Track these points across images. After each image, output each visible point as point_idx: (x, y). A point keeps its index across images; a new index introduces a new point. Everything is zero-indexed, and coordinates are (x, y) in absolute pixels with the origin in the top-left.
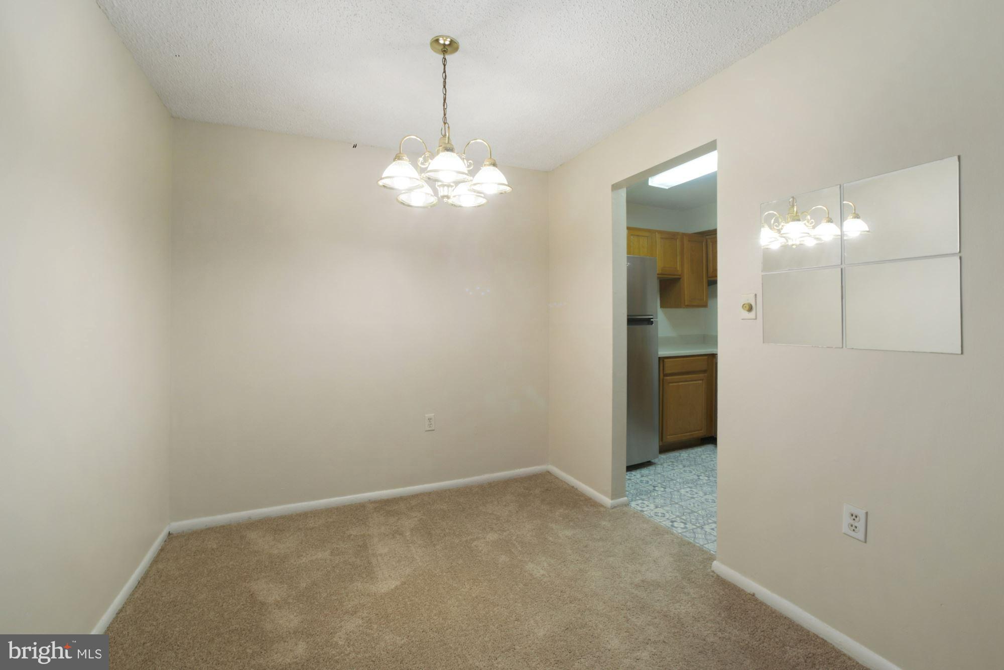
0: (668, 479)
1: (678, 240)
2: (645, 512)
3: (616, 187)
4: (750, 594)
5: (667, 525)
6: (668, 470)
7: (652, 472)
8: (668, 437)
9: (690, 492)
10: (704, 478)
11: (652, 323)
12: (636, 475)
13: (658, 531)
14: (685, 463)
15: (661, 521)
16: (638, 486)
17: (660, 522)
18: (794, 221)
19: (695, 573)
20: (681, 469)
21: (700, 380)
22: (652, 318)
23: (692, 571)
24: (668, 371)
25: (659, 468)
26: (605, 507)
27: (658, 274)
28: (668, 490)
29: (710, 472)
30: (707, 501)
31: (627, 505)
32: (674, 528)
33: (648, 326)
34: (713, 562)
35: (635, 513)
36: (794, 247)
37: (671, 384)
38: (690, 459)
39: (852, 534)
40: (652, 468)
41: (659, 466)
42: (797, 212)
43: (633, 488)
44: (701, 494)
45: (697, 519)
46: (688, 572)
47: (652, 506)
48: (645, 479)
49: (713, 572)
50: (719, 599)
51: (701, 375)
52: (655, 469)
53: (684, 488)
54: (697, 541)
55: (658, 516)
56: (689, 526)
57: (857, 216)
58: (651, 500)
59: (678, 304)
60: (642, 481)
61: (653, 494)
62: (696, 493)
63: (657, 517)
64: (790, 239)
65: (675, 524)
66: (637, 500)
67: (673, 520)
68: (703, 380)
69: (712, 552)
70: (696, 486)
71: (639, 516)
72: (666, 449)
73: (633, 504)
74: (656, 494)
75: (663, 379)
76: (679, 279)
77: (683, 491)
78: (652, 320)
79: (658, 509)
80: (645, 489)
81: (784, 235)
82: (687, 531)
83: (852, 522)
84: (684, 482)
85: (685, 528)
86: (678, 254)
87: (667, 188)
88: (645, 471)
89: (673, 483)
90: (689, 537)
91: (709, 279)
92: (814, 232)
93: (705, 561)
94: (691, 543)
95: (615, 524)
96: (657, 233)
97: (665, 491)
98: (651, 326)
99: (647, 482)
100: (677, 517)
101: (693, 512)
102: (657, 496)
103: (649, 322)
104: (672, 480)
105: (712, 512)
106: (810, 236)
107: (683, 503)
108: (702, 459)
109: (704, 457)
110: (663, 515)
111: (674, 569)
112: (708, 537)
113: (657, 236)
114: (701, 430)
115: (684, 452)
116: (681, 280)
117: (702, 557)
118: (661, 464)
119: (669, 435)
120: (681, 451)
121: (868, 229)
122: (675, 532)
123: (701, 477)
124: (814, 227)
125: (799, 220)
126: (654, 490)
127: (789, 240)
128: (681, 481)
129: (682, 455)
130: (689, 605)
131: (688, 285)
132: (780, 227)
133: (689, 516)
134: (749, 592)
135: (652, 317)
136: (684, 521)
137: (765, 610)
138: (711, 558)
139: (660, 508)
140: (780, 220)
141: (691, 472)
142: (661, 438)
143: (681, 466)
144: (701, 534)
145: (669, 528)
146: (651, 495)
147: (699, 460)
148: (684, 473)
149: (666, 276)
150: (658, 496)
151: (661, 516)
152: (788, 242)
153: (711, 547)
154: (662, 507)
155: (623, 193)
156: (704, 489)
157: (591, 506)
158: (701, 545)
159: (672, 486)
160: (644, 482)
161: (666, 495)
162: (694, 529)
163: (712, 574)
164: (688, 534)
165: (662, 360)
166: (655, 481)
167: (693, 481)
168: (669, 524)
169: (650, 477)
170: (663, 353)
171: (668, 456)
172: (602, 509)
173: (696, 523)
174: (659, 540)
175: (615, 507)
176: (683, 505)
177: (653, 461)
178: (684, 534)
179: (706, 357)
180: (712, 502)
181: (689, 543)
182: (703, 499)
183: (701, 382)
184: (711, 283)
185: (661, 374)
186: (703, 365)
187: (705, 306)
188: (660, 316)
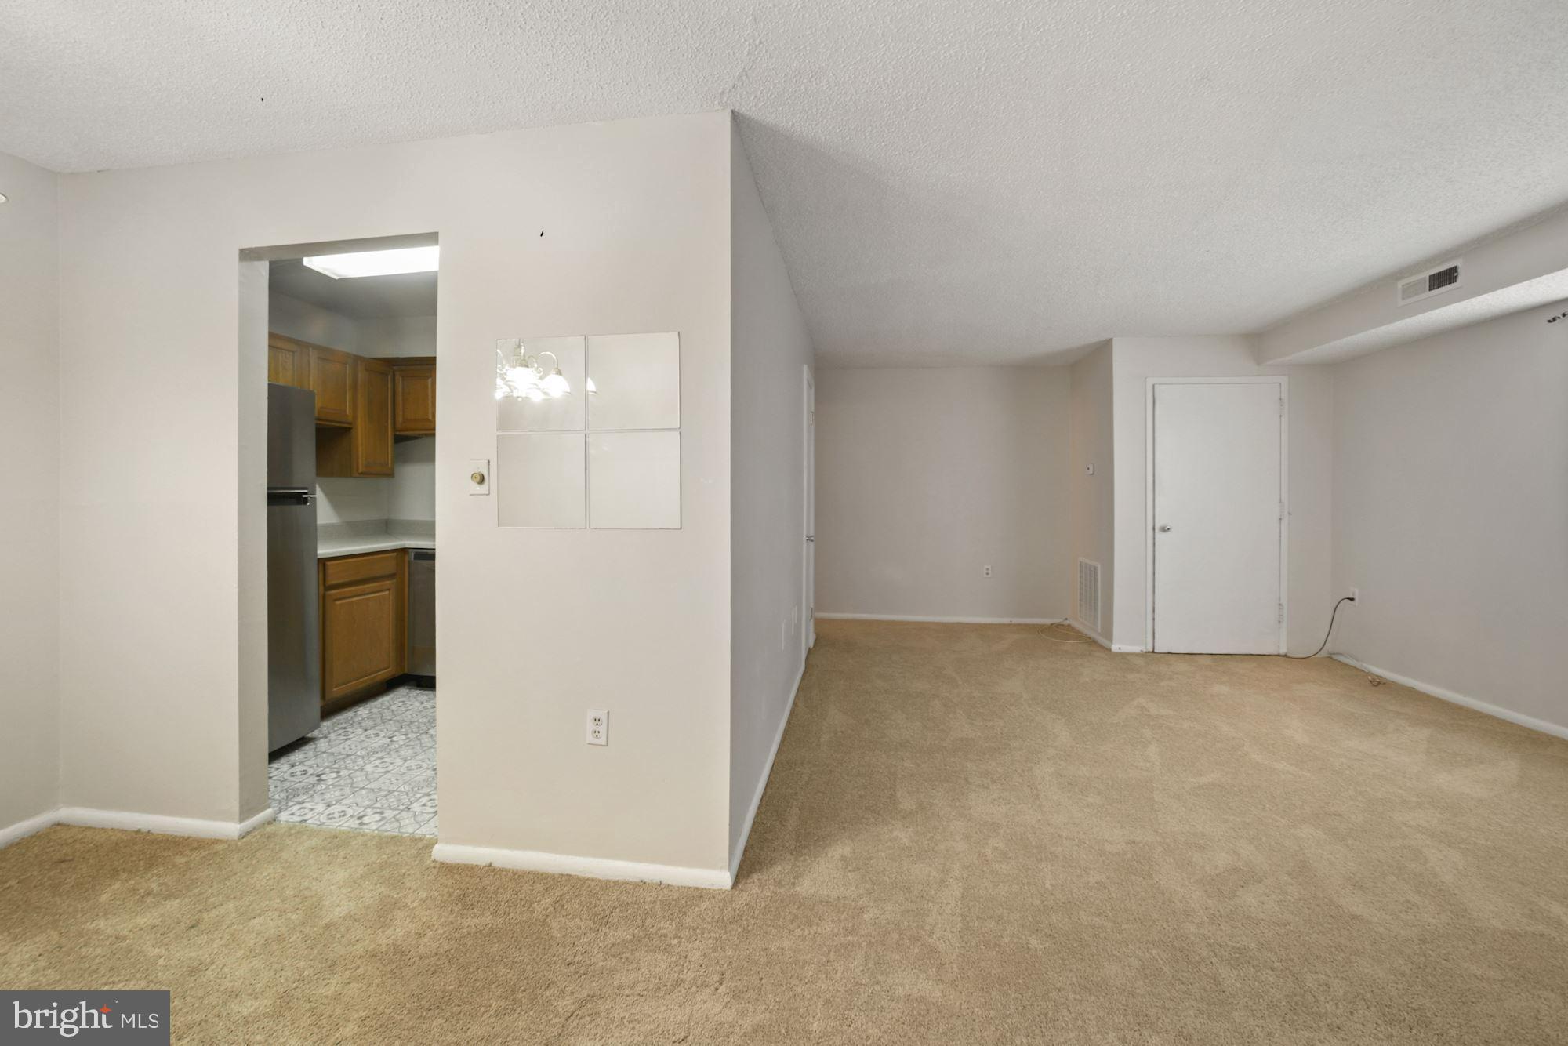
0: (341, 757)
1: (348, 366)
2: (309, 821)
3: (248, 255)
4: (485, 866)
5: (352, 826)
6: (339, 742)
7: (311, 754)
8: (335, 689)
9: (381, 765)
10: (399, 739)
11: (305, 501)
12: (283, 765)
13: (337, 842)
14: (367, 724)
15: (341, 823)
16: (287, 784)
17: (339, 826)
18: (522, 366)
19: (409, 875)
20: (361, 735)
21: (386, 590)
22: (306, 494)
23: (404, 874)
24: (331, 581)
25: (322, 745)
26: (227, 841)
27: (316, 419)
28: (344, 773)
29: (408, 728)
30: (410, 770)
31: (273, 821)
32: (365, 827)
33: (299, 507)
34: (432, 848)
35: (290, 829)
36: (520, 399)
37: (338, 602)
38: (374, 716)
39: (597, 741)
40: (309, 749)
41: (322, 740)
42: (524, 356)
43: (279, 789)
44: (399, 762)
45: (399, 800)
46: (399, 878)
47: (321, 807)
48: (298, 769)
49: (434, 861)
50: (448, 892)
51: (387, 583)
52: (316, 748)
53: (370, 762)
54: (403, 830)
55: (334, 818)
56: (388, 814)
57: (559, 373)
58: (317, 798)
59: (346, 470)
60: (293, 775)
61: (319, 788)
62: (392, 763)
63: (334, 820)
64: (515, 388)
65: (366, 820)
66: (291, 807)
67: (361, 814)
68: (389, 590)
69: (428, 836)
70: (389, 753)
71: (299, 831)
72: (331, 709)
73: (284, 817)
74: (324, 787)
75: (324, 597)
76: (350, 429)
77: (369, 768)
78: (304, 496)
79: (333, 807)
80: (302, 785)
81: (509, 383)
82: (386, 823)
83: (595, 728)
84: (368, 754)
85: (383, 818)
86: (347, 388)
87: (337, 278)
88: (296, 756)
89: (351, 759)
90: (391, 829)
91: (398, 433)
92: (543, 384)
93: (421, 851)
94: (395, 837)
95: (254, 862)
96: (311, 349)
97: (340, 776)
98: (303, 506)
99: (305, 772)
100: (366, 808)
101: (390, 792)
102: (326, 788)
103: (300, 500)
104: (348, 756)
105: (419, 782)
106: (539, 389)
107: (373, 785)
108: (393, 711)
109: (394, 708)
110: (343, 814)
111: (376, 884)
112: (419, 819)
113: (311, 354)
114: (388, 668)
115: (361, 708)
116: (353, 430)
117: (416, 848)
118: (326, 737)
119: (336, 687)
120: (356, 709)
121: (569, 391)
122: (366, 830)
123: (395, 739)
124: (541, 378)
125: (527, 367)
126: (319, 780)
127: (514, 391)
128: (363, 753)
129: (359, 713)
130: (407, 922)
131: (362, 440)
132: (504, 371)
133: (387, 799)
134: (484, 864)
135: (305, 491)
136: (378, 810)
137: (505, 876)
138: (430, 845)
139: (335, 805)
140: (504, 363)
141: (377, 735)
142: (323, 697)
143: (360, 731)
144: (408, 818)
145: (356, 829)
146: (314, 791)
147: (387, 714)
148: (367, 740)
149: (327, 423)
150: (328, 787)
151: (340, 817)
152: (512, 392)
153: (425, 831)
154: (338, 801)
155: (263, 269)
156: (402, 753)
157: (193, 849)
158: (411, 834)
159: (350, 765)
160: (299, 773)
161: (342, 782)
162: (397, 815)
163: (433, 865)
164: (388, 827)
165: (323, 562)
166: (318, 766)
167: (383, 748)
168: (354, 823)
169: (308, 763)
170: (324, 550)
171: (334, 720)
172: (219, 847)
173: (398, 806)
174: (342, 854)
175: (248, 833)
176: (373, 787)
177: (309, 735)
178: (383, 828)
179: (395, 554)
180: (417, 768)
181: (393, 838)
182: (403, 770)
183: (387, 592)
184: (399, 439)
185: (322, 588)
186: (389, 567)
187: (390, 474)
188: (318, 489)
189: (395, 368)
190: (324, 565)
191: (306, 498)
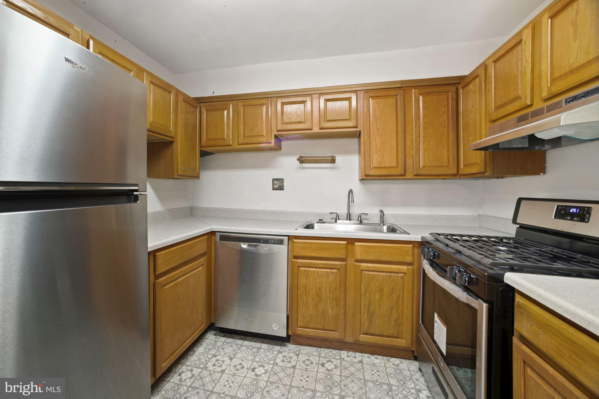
8: (163, 365)
11: (136, 199)
21: (200, 266)
22: (137, 191)
24: (161, 270)
27: (148, 130)
33: (128, 205)
37: (166, 287)
51: (201, 261)
59: (170, 175)
68: (203, 265)
75: (154, 284)
76: (174, 141)
78: (135, 193)
91: (202, 149)
96: (145, 73)
98: (134, 205)
103: (131, 196)
113: (146, 76)
114: (202, 325)
116: (174, 144)
119: (165, 361)
131: (181, 152)
135: (137, 188)
142: (153, 371)
149: (156, 135)
165: (153, 254)
170: (153, 244)
179: (206, 237)
183: (201, 268)
184: (204, 154)
185: (152, 277)
186: (202, 247)
187: (198, 177)
188: (149, 187)
189: (202, 104)
190: (155, 256)
191: (137, 196)
